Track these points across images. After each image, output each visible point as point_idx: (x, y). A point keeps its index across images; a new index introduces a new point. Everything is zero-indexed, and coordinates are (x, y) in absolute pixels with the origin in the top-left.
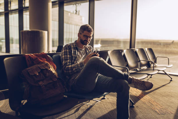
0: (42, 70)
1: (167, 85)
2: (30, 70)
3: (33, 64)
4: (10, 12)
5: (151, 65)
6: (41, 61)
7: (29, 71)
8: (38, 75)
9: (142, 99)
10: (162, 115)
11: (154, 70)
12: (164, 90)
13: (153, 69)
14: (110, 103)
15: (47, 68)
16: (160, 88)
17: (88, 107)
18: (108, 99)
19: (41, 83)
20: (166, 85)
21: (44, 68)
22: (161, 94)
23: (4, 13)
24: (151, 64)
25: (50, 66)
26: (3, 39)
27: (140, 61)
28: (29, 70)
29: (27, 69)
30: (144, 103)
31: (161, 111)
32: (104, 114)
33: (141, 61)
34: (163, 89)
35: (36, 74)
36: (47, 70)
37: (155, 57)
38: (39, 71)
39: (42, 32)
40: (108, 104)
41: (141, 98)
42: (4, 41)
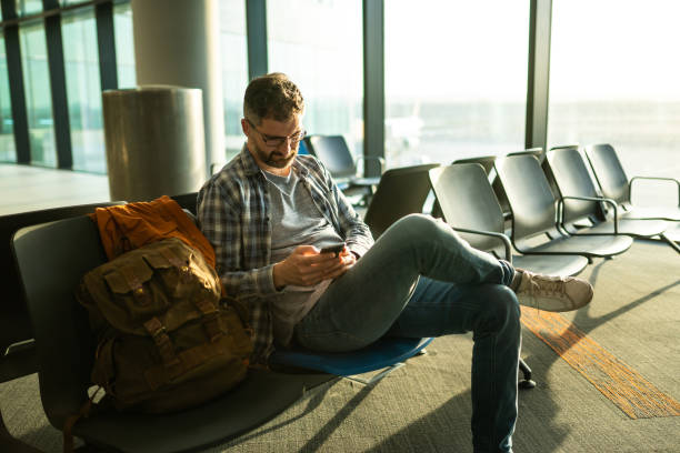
0: (158, 274)
1: (671, 290)
2: (113, 274)
3: (125, 247)
4: (64, 14)
5: (606, 212)
6: (157, 235)
7: (106, 277)
8: (141, 296)
9: (567, 356)
10: (643, 422)
11: (616, 234)
12: (656, 310)
13: (613, 231)
14: (442, 371)
15: (176, 262)
16: (643, 305)
17: (356, 391)
18: (435, 354)
19: (156, 326)
20: (667, 292)
21: (166, 266)
22: (644, 332)
23: (41, 19)
24: (606, 207)
25: (187, 257)
26: (45, 117)
27: (561, 199)
28: (111, 271)
29: (105, 267)
30: (575, 370)
31: (639, 403)
32: (416, 418)
33: (566, 200)
34: (655, 307)
35: (133, 288)
36: (176, 270)
37: (626, 180)
38: (148, 276)
39: (180, 96)
40: (431, 376)
41: (563, 351)
42: (50, 122)
